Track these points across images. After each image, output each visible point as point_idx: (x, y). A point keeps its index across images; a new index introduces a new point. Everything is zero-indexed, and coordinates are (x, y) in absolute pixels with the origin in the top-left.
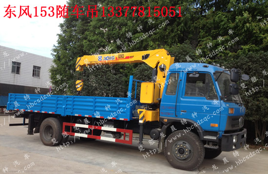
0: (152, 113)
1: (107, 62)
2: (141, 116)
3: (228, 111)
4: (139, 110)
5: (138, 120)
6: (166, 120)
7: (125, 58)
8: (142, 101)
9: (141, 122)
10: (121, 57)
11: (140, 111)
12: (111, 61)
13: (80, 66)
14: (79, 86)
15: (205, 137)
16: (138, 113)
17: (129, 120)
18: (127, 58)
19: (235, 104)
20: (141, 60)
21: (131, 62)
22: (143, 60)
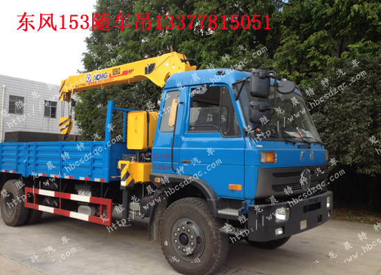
0: (145, 167)
1: (98, 83)
2: (123, 173)
3: (260, 158)
4: (120, 162)
5: (119, 181)
7: (121, 73)
8: (130, 146)
9: (123, 184)
10: (116, 73)
11: (122, 165)
12: (103, 81)
13: (64, 93)
14: (63, 126)
15: (220, 212)
16: (120, 167)
17: (106, 181)
18: (125, 73)
19: (283, 143)
20: (143, 74)
21: (131, 79)
22: (146, 76)
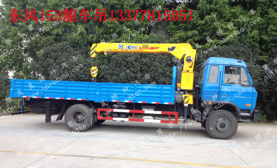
1: (129, 51)
5: (183, 104)
6: (210, 103)
8: (183, 88)
9: (186, 105)
10: (146, 47)
11: (185, 96)
12: (134, 50)
13: (96, 52)
14: (94, 72)
18: (152, 48)
20: (167, 51)
